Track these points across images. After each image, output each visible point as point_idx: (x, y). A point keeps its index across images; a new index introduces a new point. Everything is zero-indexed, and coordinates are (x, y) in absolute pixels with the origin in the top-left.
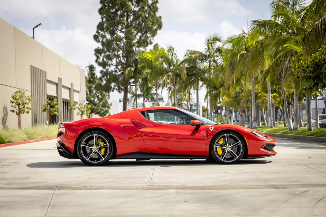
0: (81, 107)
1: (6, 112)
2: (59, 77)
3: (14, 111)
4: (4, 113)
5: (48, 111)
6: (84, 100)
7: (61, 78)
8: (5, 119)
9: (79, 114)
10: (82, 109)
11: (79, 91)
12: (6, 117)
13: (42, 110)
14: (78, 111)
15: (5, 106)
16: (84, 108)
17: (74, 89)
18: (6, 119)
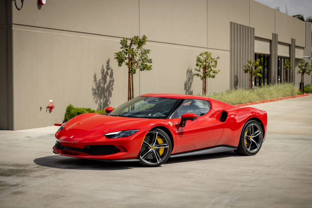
0: (303, 65)
1: (191, 75)
2: (274, 33)
3: (198, 75)
4: (188, 77)
5: (250, 72)
6: (308, 57)
7: (276, 33)
8: (189, 84)
9: (300, 73)
10: (303, 68)
11: (304, 46)
12: (190, 81)
13: (244, 71)
14: (299, 69)
15: (190, 70)
16: (305, 66)
17: (296, 44)
18: (191, 83)
